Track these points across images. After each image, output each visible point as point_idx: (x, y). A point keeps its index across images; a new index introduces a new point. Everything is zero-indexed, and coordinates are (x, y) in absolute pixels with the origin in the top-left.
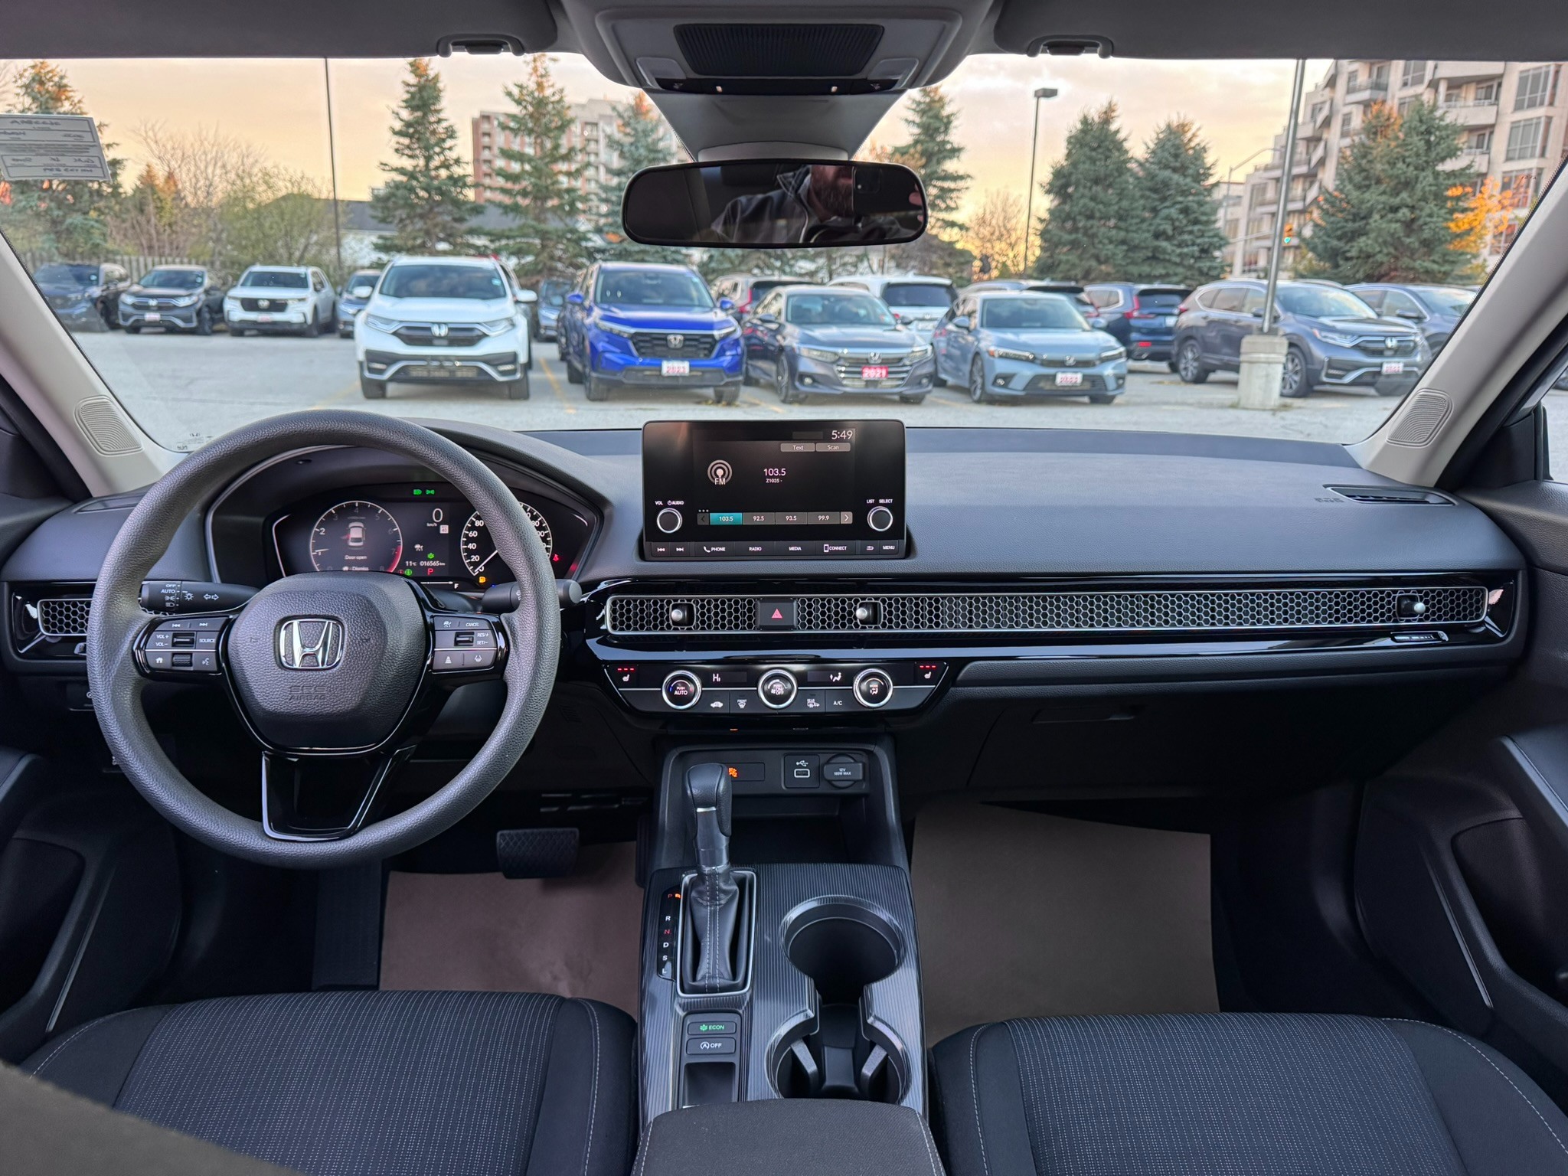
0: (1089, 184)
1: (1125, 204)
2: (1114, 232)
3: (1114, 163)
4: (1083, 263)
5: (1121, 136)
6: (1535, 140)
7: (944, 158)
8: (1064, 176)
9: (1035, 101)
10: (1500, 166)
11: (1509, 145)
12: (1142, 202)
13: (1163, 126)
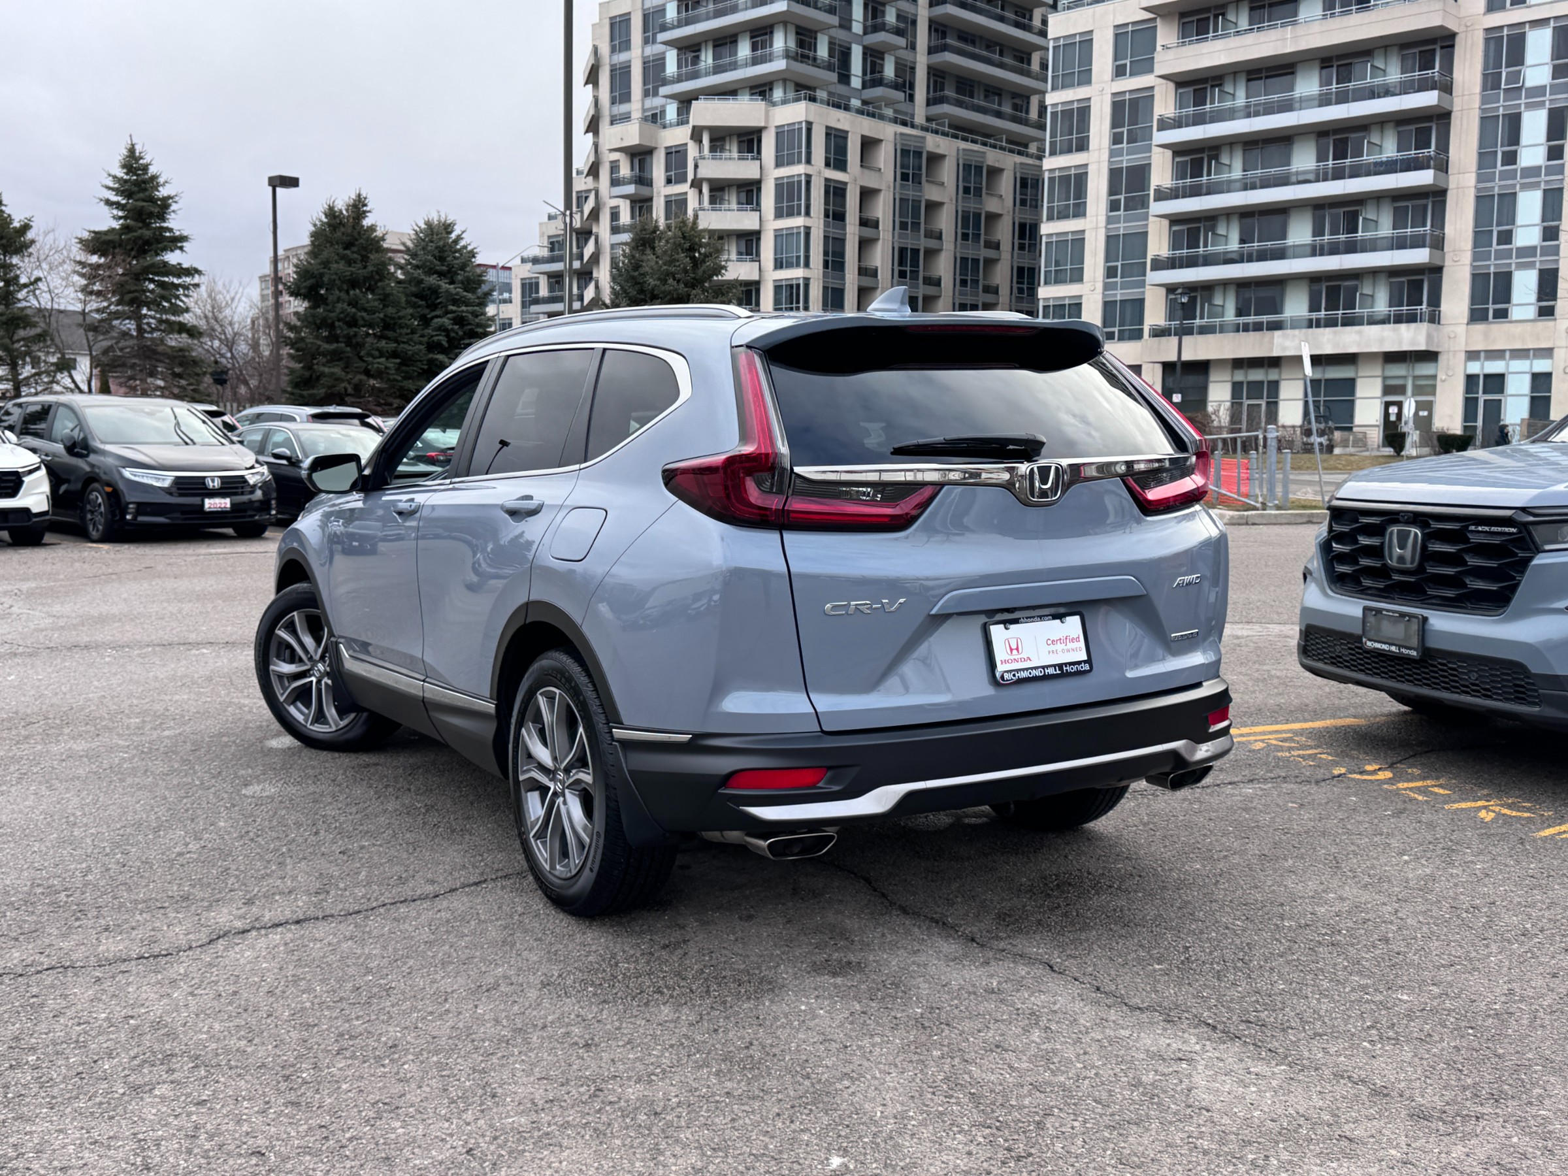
0: (345, 287)
1: (391, 310)
2: (383, 343)
3: (374, 265)
4: (350, 376)
5: (379, 233)
6: (798, 250)
7: (164, 249)
8: (313, 276)
9: (270, 189)
10: (772, 276)
11: (776, 254)
12: (410, 311)
13: (423, 226)
